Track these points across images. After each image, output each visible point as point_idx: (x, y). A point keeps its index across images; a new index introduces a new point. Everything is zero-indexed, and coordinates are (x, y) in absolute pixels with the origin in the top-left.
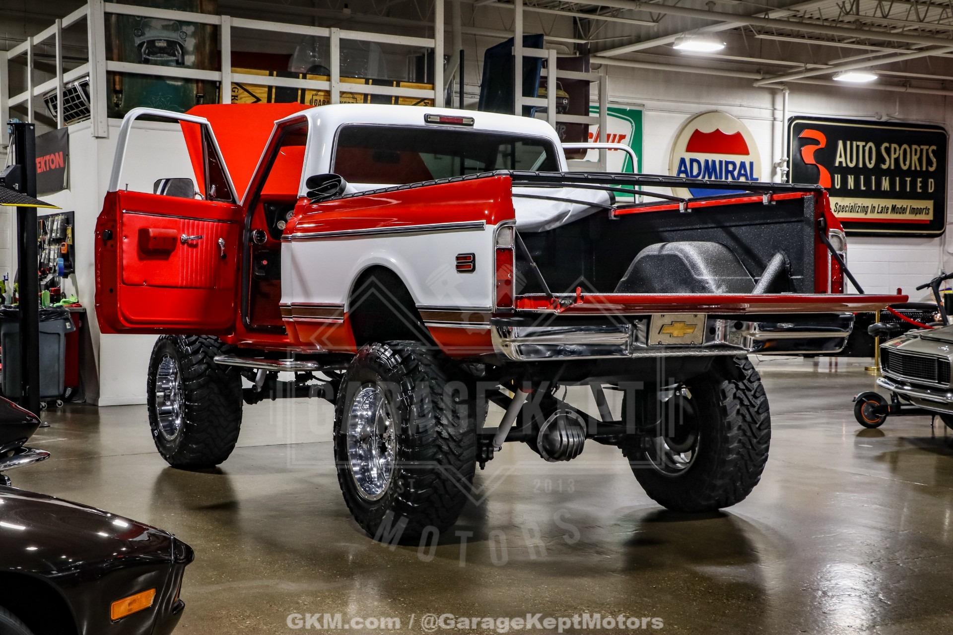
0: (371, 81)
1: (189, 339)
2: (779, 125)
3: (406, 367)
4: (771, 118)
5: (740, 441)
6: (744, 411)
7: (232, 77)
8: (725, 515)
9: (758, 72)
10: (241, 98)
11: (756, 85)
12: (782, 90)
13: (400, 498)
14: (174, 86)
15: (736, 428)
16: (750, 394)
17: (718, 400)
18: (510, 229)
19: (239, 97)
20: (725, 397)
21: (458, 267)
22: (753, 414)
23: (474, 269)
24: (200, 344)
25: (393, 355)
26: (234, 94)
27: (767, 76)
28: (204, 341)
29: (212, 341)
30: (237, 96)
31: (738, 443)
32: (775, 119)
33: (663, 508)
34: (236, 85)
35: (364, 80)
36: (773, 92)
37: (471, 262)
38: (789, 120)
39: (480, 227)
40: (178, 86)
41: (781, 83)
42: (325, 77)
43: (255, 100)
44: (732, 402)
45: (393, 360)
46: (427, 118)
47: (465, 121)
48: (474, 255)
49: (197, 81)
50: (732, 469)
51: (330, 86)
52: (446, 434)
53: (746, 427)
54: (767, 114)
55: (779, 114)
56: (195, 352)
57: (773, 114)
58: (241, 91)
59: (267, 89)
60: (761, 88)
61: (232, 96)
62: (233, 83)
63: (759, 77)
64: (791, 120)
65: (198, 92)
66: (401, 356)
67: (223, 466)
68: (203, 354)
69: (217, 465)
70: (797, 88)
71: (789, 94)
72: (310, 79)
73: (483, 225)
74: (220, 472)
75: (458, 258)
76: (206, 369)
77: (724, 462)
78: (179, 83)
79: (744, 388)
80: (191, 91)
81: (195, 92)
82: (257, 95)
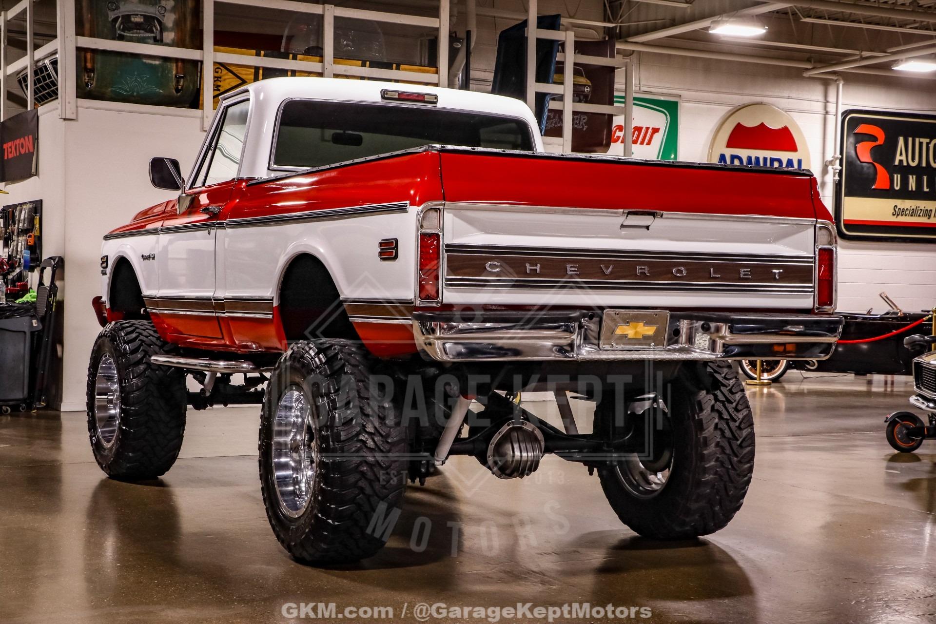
0: (368, 63)
1: (128, 336)
2: (831, 119)
3: (331, 367)
4: (823, 112)
5: (717, 460)
6: (723, 426)
7: (215, 57)
8: (705, 544)
9: (809, 60)
10: (225, 80)
11: (807, 74)
12: (836, 81)
13: (319, 515)
14: (151, 64)
15: (713, 445)
16: (731, 407)
17: (694, 412)
18: (437, 211)
19: (223, 78)
20: (701, 410)
21: (381, 254)
22: (734, 429)
23: (396, 257)
24: (140, 342)
25: (317, 354)
26: (217, 75)
27: (819, 65)
28: (145, 339)
29: (154, 339)
30: (220, 78)
31: (715, 462)
32: (827, 113)
33: (636, 534)
34: (220, 66)
35: (360, 62)
36: (826, 83)
37: (393, 249)
38: (843, 114)
39: (403, 209)
40: (155, 65)
41: (834, 73)
42: (318, 58)
43: (240, 82)
44: (710, 415)
45: (317, 359)
46: (384, 94)
47: (427, 98)
48: (396, 240)
49: (177, 60)
50: (708, 491)
51: (323, 68)
52: (372, 443)
53: (725, 444)
54: (819, 106)
55: (831, 108)
56: (134, 351)
57: (825, 107)
58: (225, 71)
59: (253, 70)
60: (812, 79)
61: (215, 77)
62: (215, 63)
63: (808, 66)
64: (846, 113)
65: (177, 73)
66: (326, 355)
67: (166, 477)
68: (143, 353)
69: (159, 477)
70: (851, 79)
71: (843, 85)
72: (300, 60)
73: (406, 206)
74: (162, 484)
75: (381, 244)
76: (145, 370)
77: (699, 484)
78: (157, 63)
79: (724, 399)
80: (170, 71)
81: (174, 73)
82: (243, 77)
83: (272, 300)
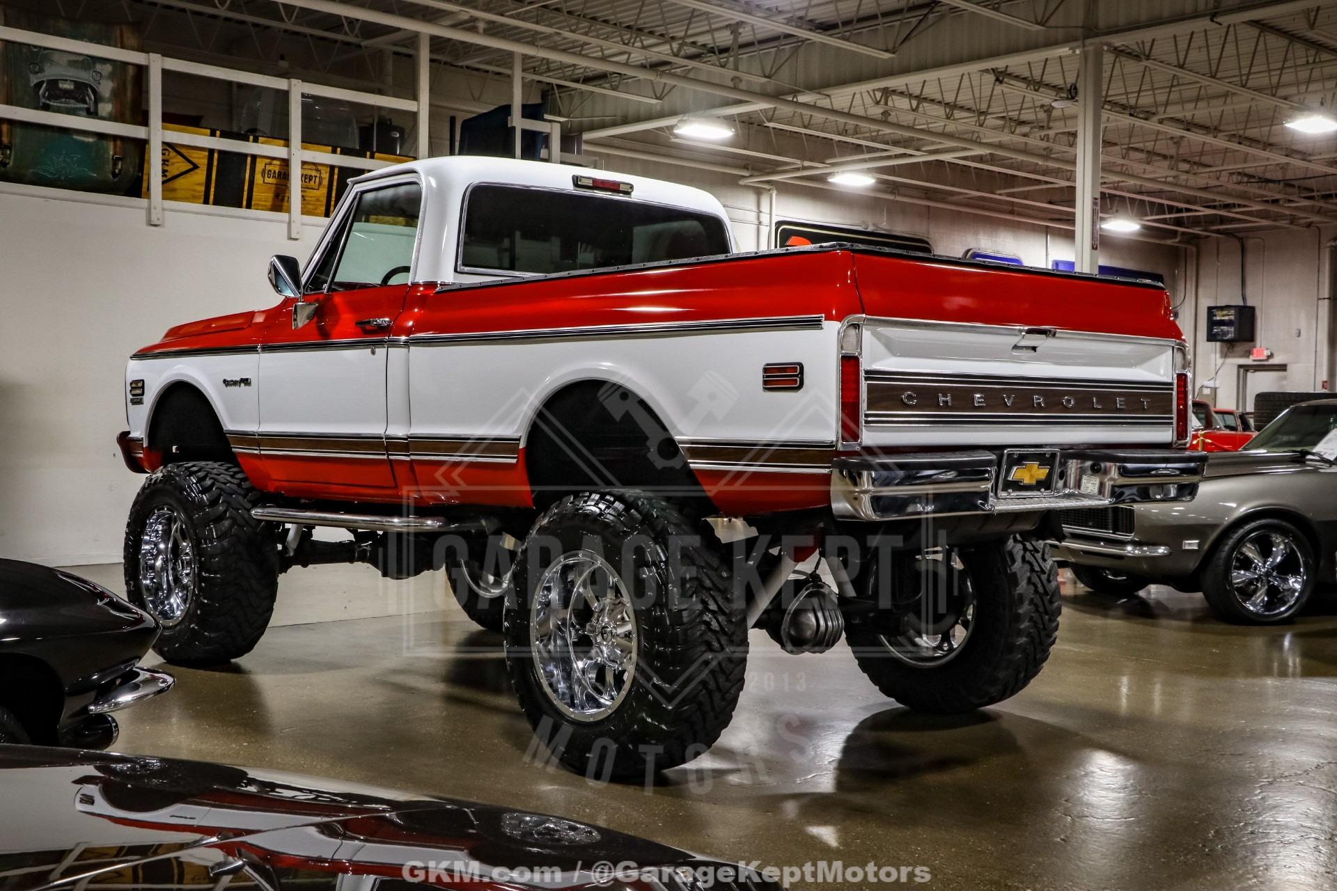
0: (339, 149)
2: (764, 231)
4: (756, 222)
5: (1031, 619)
6: (1035, 579)
7: (163, 135)
9: (745, 167)
10: (173, 164)
11: (742, 182)
12: (769, 190)
13: (649, 720)
14: (83, 142)
15: (1027, 603)
16: (1039, 556)
17: (1005, 565)
18: (856, 328)
19: (171, 161)
20: (1014, 561)
21: (765, 382)
22: (1045, 582)
23: (800, 386)
26: (165, 158)
27: (756, 173)
29: (234, 487)
30: (168, 161)
31: (1029, 621)
32: (760, 223)
34: (168, 146)
35: (330, 148)
36: (758, 192)
37: (796, 376)
38: (777, 223)
39: (816, 324)
40: (88, 142)
41: (768, 182)
42: (282, 142)
43: (191, 166)
44: (1022, 567)
46: (576, 181)
47: (622, 188)
48: (799, 365)
49: (115, 138)
50: (1020, 656)
51: (289, 153)
53: (1037, 600)
54: (752, 216)
55: (765, 218)
57: (758, 218)
58: (173, 154)
59: (207, 154)
60: (747, 187)
61: (163, 160)
62: (164, 143)
63: (746, 173)
64: (779, 224)
65: (115, 153)
68: (225, 505)
70: (786, 189)
71: (776, 195)
72: (262, 143)
73: (820, 321)
74: (237, 670)
75: (765, 370)
76: (231, 527)
77: (1011, 648)
78: (90, 140)
79: (1032, 548)
80: (107, 151)
81: (111, 153)
82: (195, 161)
83: (519, 440)
